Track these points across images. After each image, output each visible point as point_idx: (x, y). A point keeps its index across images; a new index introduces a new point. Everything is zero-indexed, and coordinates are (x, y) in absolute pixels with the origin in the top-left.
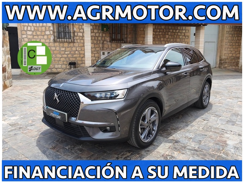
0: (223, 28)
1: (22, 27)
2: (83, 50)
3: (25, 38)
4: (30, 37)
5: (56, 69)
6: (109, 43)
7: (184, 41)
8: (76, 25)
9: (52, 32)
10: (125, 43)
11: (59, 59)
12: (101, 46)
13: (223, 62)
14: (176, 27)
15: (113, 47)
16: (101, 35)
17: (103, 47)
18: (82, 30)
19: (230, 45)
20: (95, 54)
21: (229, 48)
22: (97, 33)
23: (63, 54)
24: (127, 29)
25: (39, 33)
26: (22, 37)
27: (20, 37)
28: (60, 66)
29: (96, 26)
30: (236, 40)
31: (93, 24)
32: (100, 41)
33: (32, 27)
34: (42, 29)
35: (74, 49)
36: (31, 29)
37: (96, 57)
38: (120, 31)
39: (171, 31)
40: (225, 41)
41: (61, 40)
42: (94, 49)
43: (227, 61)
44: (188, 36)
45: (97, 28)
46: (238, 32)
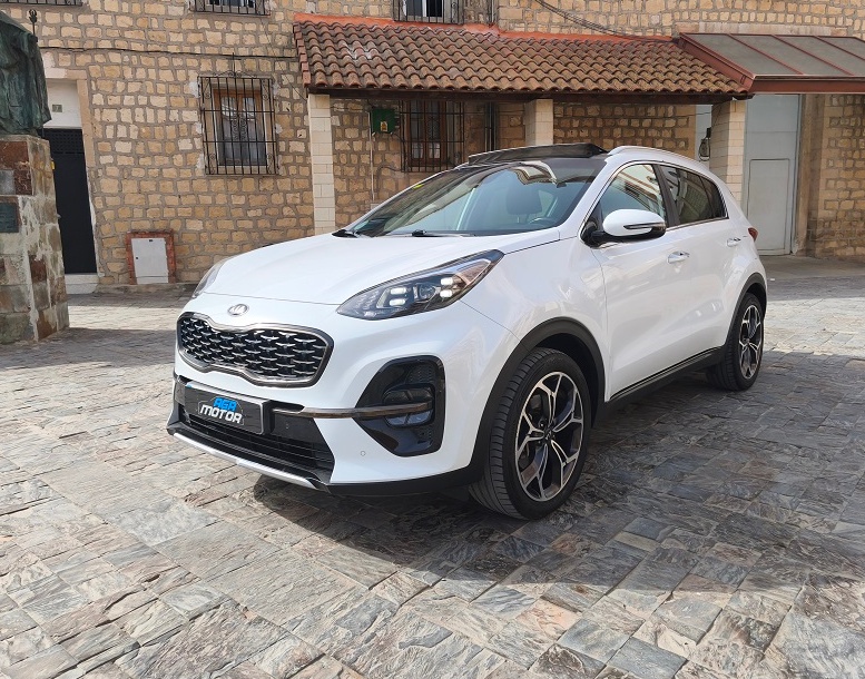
0: (818, 108)
1: (99, 128)
2: (309, 204)
3: (111, 164)
4: (126, 163)
6: (400, 175)
8: (283, 113)
9: (199, 143)
11: (225, 236)
12: (371, 184)
13: (819, 231)
14: (640, 109)
16: (369, 146)
17: (377, 190)
18: (301, 133)
19: (846, 169)
21: (840, 179)
22: (355, 140)
23: (242, 219)
24: (462, 123)
25: (154, 147)
26: (98, 162)
27: (93, 164)
29: (352, 115)
31: (342, 109)
32: (367, 167)
33: (133, 127)
34: (165, 134)
35: (277, 199)
36: (128, 134)
38: (438, 131)
39: (624, 122)
40: (825, 152)
41: (230, 168)
42: (345, 199)
43: (835, 227)
44: (687, 144)
45: (356, 122)
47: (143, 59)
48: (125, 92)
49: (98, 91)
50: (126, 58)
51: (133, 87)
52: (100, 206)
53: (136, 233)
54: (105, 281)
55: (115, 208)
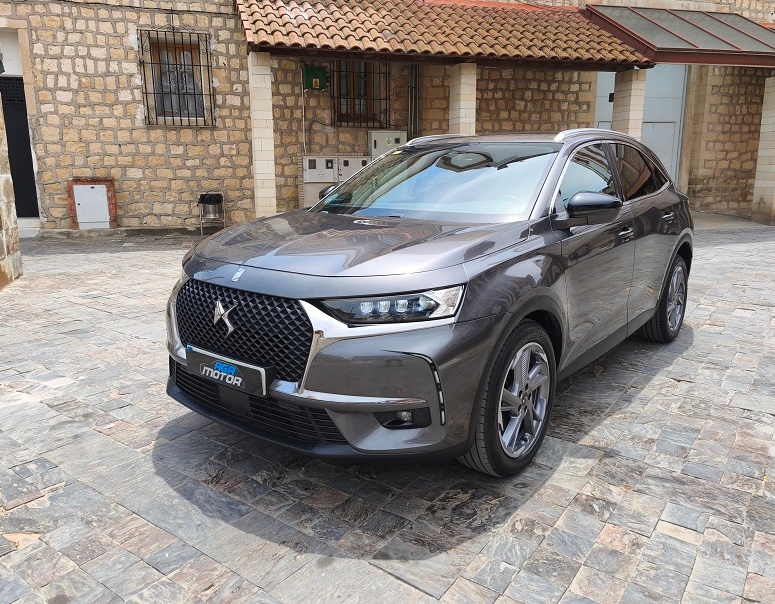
0: (701, 77)
1: (40, 77)
2: (245, 155)
3: (51, 113)
4: (67, 112)
5: (158, 216)
6: (330, 130)
7: (575, 121)
8: (219, 68)
9: (138, 94)
10: (381, 128)
11: (164, 184)
12: (303, 138)
13: (699, 187)
14: (550, 73)
15: (342, 143)
16: (301, 101)
17: (309, 143)
18: (238, 87)
19: (724, 133)
20: (283, 166)
21: (718, 141)
22: (288, 95)
23: (180, 168)
24: (387, 82)
25: (95, 97)
26: (39, 110)
27: (34, 112)
28: (169, 208)
29: (285, 71)
30: (744, 115)
31: (276, 66)
32: (300, 121)
33: (73, 77)
34: (105, 84)
35: (214, 150)
36: (69, 84)
37: (286, 177)
38: (365, 89)
39: (534, 85)
40: (707, 117)
41: (169, 119)
42: (281, 150)
43: (713, 184)
44: (589, 106)
45: (290, 77)
46: (750, 88)
47: (83, 10)
48: (65, 43)
49: (38, 40)
50: (66, 10)
51: (74, 38)
52: (41, 153)
53: (78, 180)
54: (47, 225)
55: (56, 155)
